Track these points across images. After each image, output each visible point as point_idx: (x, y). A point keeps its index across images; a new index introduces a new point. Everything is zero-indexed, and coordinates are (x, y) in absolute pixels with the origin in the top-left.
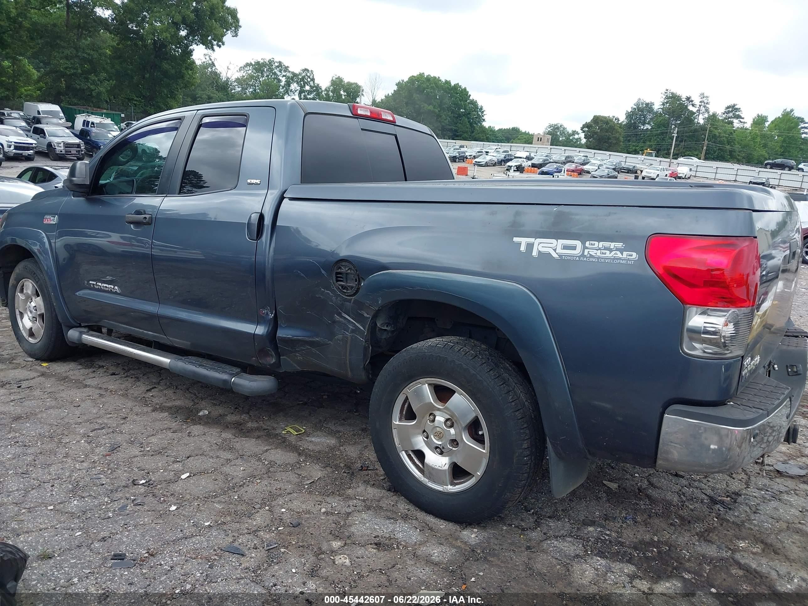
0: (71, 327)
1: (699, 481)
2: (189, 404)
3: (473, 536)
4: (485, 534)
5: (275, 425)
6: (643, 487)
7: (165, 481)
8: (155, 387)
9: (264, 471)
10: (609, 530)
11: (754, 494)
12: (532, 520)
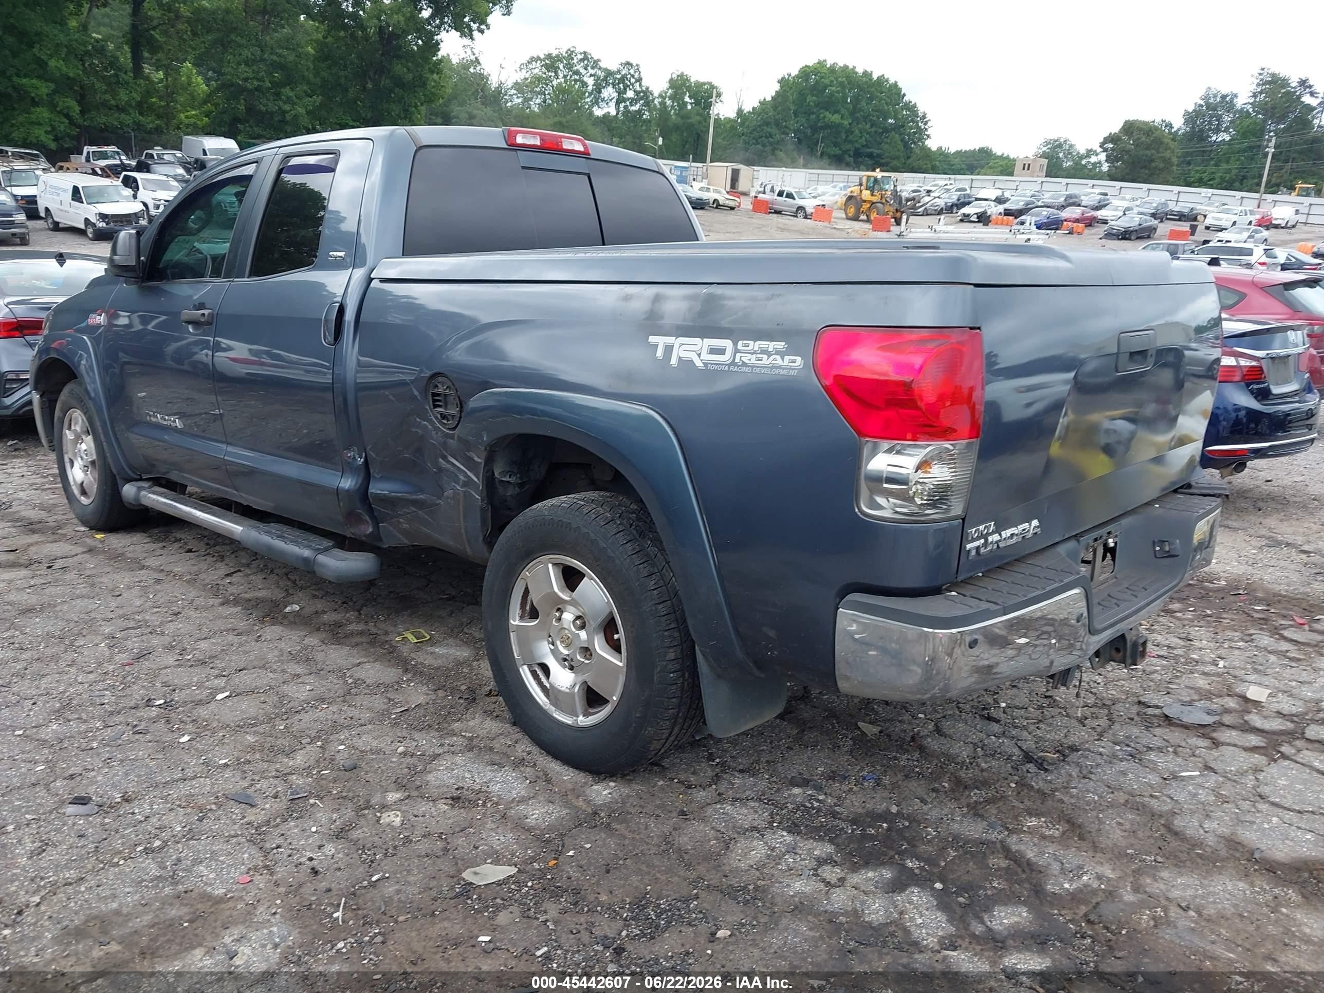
0: (129, 480)
1: (1025, 728)
2: (278, 595)
3: (605, 792)
4: (625, 791)
5: (391, 629)
6: (922, 734)
7: (192, 702)
8: (240, 571)
9: (341, 693)
10: (826, 794)
11: (1101, 750)
12: (710, 773)
